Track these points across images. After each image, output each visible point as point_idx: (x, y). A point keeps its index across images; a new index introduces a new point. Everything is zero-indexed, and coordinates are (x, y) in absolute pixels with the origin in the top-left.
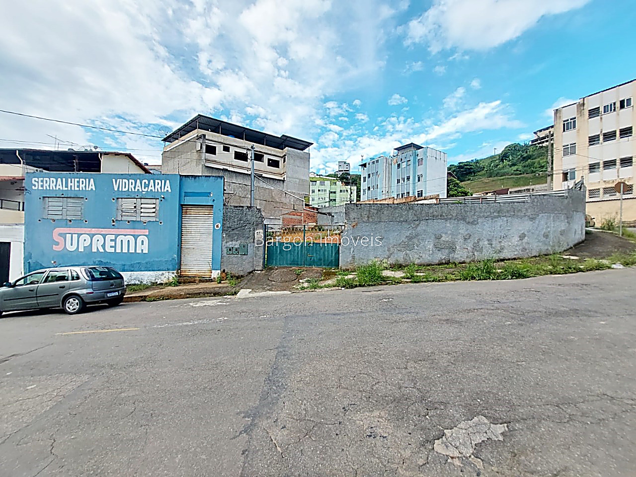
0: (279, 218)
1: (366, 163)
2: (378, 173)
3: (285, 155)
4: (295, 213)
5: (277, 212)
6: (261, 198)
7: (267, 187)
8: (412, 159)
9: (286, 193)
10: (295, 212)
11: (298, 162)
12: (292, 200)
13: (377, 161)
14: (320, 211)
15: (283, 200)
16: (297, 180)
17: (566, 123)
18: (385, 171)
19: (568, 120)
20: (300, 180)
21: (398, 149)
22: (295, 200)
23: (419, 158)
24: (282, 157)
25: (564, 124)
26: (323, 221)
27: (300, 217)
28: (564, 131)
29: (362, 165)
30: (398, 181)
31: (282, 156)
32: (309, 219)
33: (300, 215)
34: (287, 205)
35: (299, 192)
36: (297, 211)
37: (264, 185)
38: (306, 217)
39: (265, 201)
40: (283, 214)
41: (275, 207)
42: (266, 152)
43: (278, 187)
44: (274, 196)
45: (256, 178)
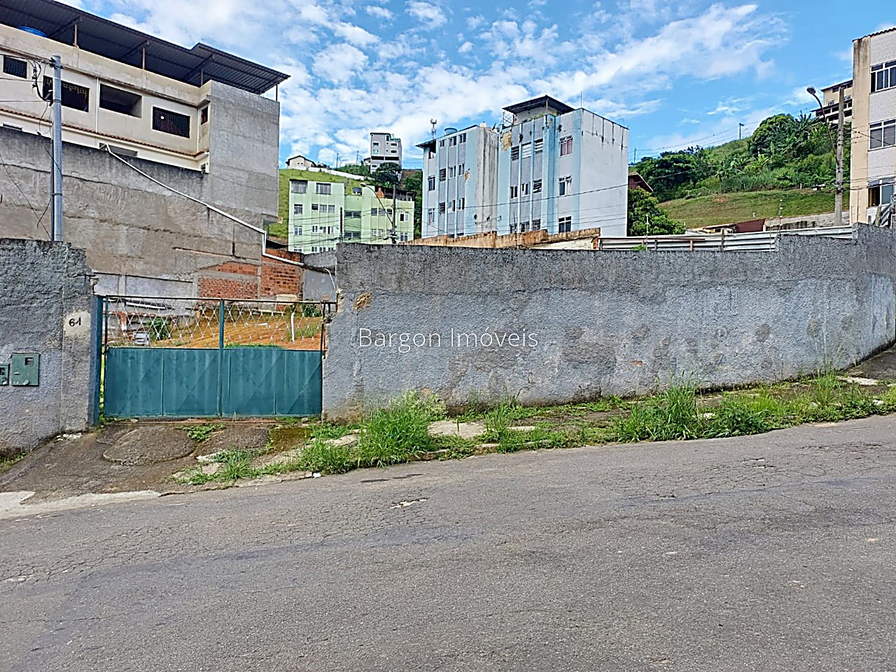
0: (188, 278)
1: (434, 142)
2: (466, 169)
3: (206, 103)
4: (236, 267)
5: (180, 263)
6: (133, 221)
7: (151, 191)
8: (546, 136)
9: (209, 209)
10: (236, 261)
11: (244, 125)
12: (229, 230)
13: (463, 138)
14: (309, 262)
15: (203, 228)
16: (241, 174)
17: (876, 71)
18: (482, 165)
19: (882, 66)
20: (250, 173)
21: (516, 109)
22: (237, 228)
23: (562, 135)
24: (197, 108)
25: (873, 75)
26: (317, 289)
27: (252, 277)
28: (873, 90)
29: (424, 146)
30: (514, 191)
31: (196, 103)
32: (278, 282)
33: (252, 271)
34: (213, 242)
35: (247, 209)
36: (244, 261)
37: (143, 184)
38: (271, 278)
39: (144, 228)
40: (201, 269)
41: (175, 248)
42: (148, 88)
43: (186, 191)
44: (172, 215)
45: (114, 161)
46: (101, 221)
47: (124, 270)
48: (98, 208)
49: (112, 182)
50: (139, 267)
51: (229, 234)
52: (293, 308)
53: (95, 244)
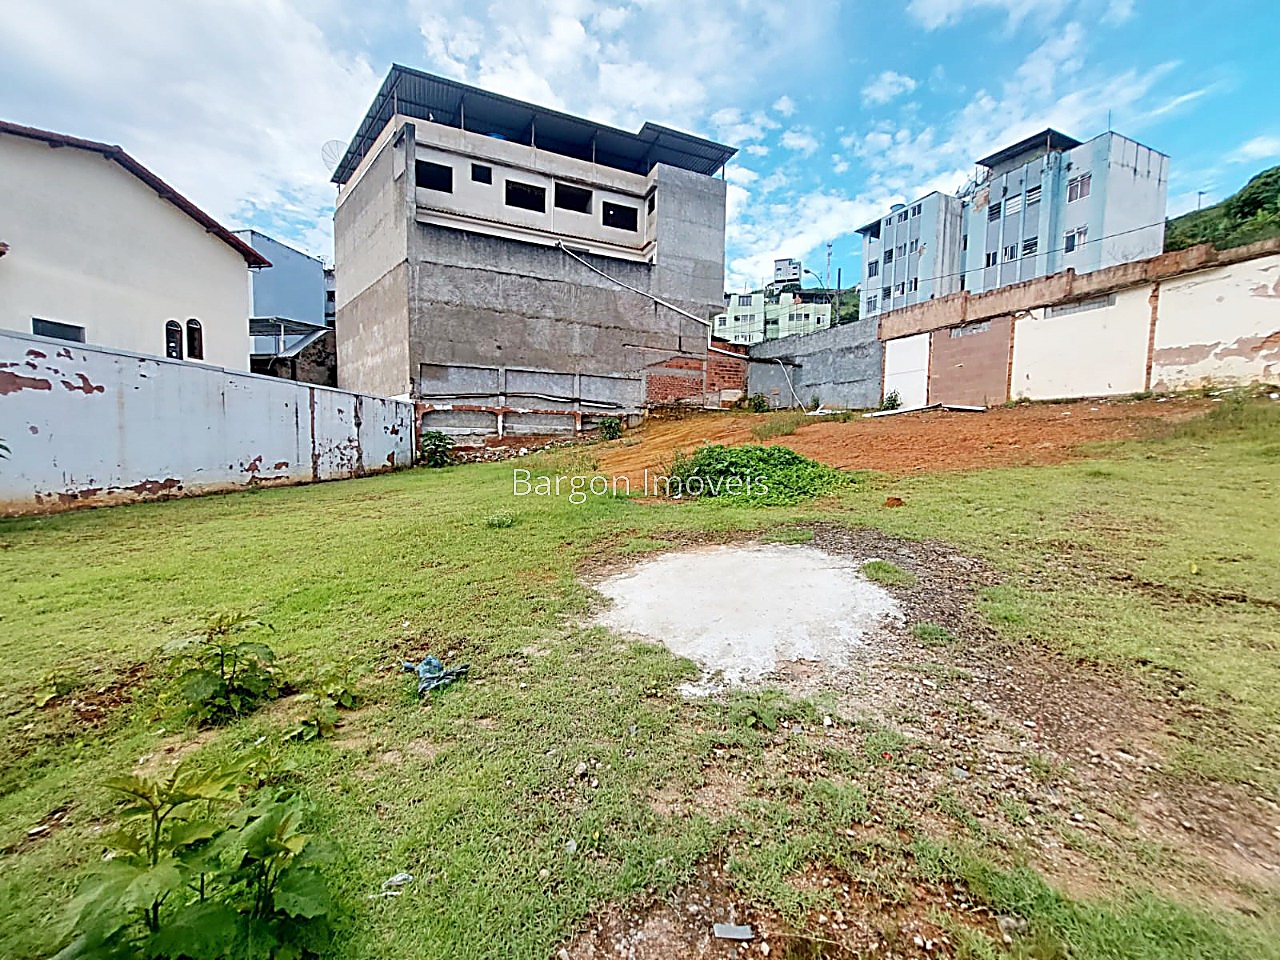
0: (637, 375)
1: (879, 222)
2: (920, 244)
3: (653, 189)
4: (682, 362)
5: (629, 360)
6: (586, 319)
7: (601, 286)
8: (1046, 181)
9: (656, 303)
10: (683, 359)
11: (690, 210)
12: (675, 323)
13: (917, 210)
14: (755, 354)
15: (651, 324)
16: (687, 263)
18: (941, 237)
20: (697, 261)
21: (991, 162)
22: (683, 322)
23: (1071, 175)
24: (644, 198)
26: (762, 382)
27: (698, 372)
29: (864, 231)
30: (991, 259)
31: (644, 193)
32: (723, 377)
33: (697, 365)
34: (660, 337)
35: (693, 300)
36: (689, 356)
37: (594, 280)
38: (716, 373)
39: (596, 326)
40: (649, 366)
41: (624, 345)
42: (598, 182)
43: (636, 284)
44: (621, 310)
45: (567, 258)
46: (557, 320)
47: (578, 369)
48: (554, 307)
49: (566, 280)
50: (591, 366)
51: (676, 328)
52: (737, 406)
53: (551, 344)
